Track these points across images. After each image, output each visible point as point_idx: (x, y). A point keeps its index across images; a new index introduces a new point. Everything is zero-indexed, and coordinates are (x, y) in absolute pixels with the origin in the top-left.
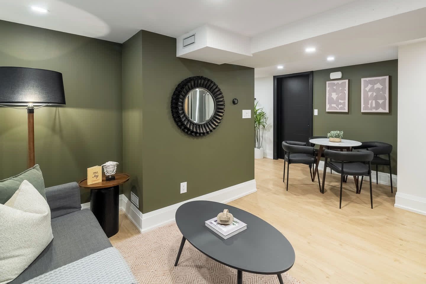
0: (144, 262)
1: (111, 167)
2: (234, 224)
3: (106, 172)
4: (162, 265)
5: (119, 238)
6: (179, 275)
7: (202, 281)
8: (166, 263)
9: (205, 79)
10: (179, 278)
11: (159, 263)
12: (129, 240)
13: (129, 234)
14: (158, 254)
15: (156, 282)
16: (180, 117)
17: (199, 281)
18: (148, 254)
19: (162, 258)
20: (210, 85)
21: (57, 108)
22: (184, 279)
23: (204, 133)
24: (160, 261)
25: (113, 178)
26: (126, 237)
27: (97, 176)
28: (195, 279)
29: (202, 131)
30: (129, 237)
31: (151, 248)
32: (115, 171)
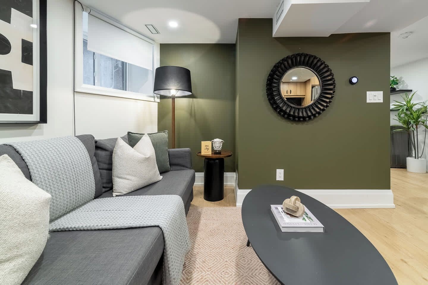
0: (224, 230)
1: (217, 143)
2: (304, 219)
3: (214, 147)
4: (237, 239)
5: (220, 205)
6: (246, 255)
7: (264, 275)
8: (240, 239)
9: (306, 55)
10: (244, 258)
11: (235, 236)
12: (226, 208)
13: (228, 205)
14: (239, 229)
15: (223, 250)
16: (275, 99)
17: (261, 274)
18: (232, 224)
19: (240, 234)
20: (313, 61)
21: (193, 99)
22: (248, 261)
23: (304, 118)
24: (237, 235)
25: (219, 153)
26: (225, 206)
27: (208, 149)
28: (259, 269)
29: (301, 115)
30: (227, 206)
31: (237, 221)
32: (221, 147)
